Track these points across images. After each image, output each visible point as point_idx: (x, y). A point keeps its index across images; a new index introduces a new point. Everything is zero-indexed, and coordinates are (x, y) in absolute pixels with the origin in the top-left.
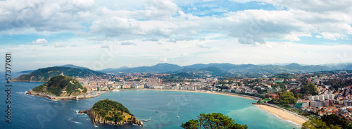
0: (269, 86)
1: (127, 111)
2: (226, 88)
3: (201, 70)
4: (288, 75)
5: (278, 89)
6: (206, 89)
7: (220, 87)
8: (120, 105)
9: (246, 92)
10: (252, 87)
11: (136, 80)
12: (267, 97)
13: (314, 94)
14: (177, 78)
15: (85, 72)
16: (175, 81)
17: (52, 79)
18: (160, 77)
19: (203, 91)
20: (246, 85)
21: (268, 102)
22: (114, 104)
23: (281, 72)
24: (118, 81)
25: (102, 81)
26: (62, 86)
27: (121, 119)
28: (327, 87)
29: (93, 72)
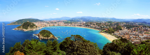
0: (105, 26)
1: (51, 34)
2: (89, 26)
3: (78, 19)
4: (112, 22)
5: (108, 27)
6: (80, 26)
7: (86, 25)
8: (49, 31)
9: (97, 28)
10: (99, 26)
11: (55, 23)
12: (104, 30)
13: (121, 30)
14: (69, 22)
15: (37, 20)
16: (69, 23)
17: (24, 24)
18: (63, 22)
19: (79, 27)
20: (97, 25)
21: (105, 32)
22: (47, 31)
23: (109, 21)
24: (48, 23)
25: (43, 23)
26: (28, 26)
27: (49, 37)
28: (125, 27)
29: (40, 20)
